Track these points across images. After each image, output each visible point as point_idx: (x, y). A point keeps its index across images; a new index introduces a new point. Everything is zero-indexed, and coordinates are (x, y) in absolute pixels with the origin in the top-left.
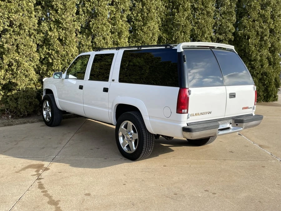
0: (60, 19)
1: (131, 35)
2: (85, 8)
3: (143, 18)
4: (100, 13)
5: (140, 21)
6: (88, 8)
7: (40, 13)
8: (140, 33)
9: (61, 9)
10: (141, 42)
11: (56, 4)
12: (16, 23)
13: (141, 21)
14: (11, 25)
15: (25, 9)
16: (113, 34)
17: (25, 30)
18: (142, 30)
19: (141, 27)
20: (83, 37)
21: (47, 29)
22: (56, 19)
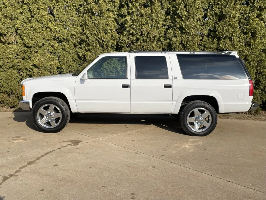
0: (183, 26)
4: (228, 15)
6: (216, 11)
7: (169, 22)
9: (185, 16)
11: (181, 12)
12: (145, 33)
14: (142, 35)
15: (154, 20)
16: (245, 34)
17: (150, 38)
20: (208, 40)
21: (173, 35)
22: (180, 26)
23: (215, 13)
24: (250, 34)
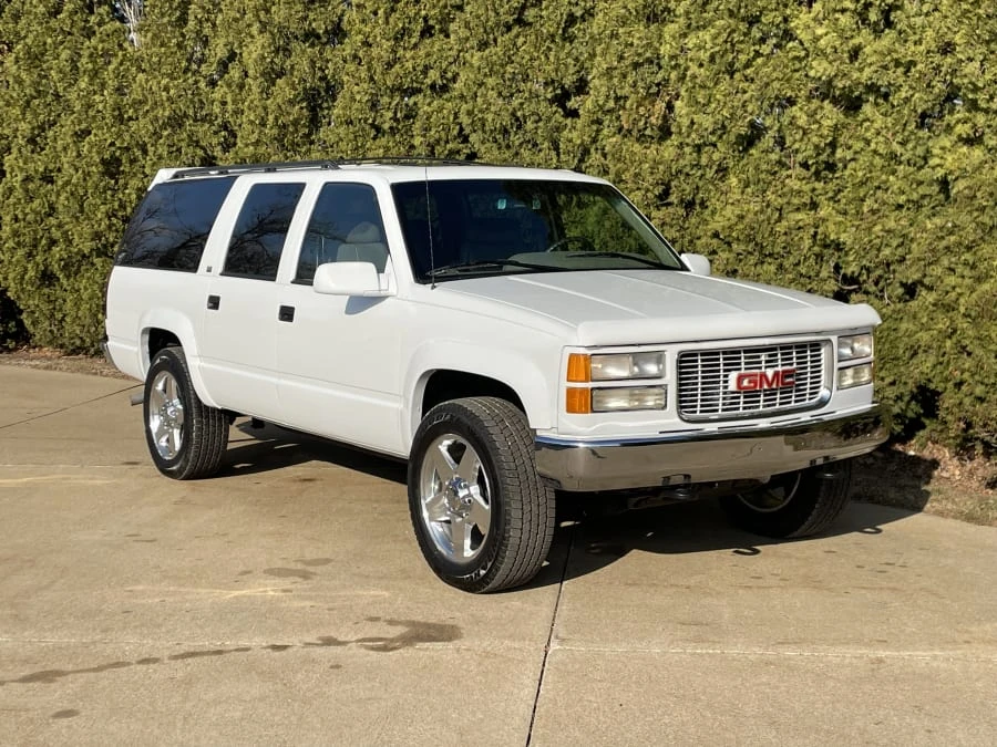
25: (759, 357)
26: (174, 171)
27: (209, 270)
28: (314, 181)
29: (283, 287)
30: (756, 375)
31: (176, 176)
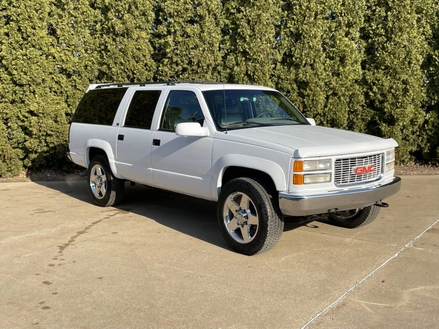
0: (247, 50)
1: (368, 59)
2: (288, 30)
3: (386, 31)
4: (306, 33)
5: (381, 35)
6: (291, 29)
7: (228, 44)
8: (380, 54)
9: (250, 36)
10: (383, 68)
11: (243, 31)
12: (194, 60)
13: (384, 35)
14: (190, 63)
16: (332, 60)
17: (203, 67)
18: (383, 48)
19: (383, 45)
20: (284, 68)
21: (234, 62)
22: (243, 50)
23: (290, 31)
24: (338, 59)
25: (362, 160)
26: (97, 85)
27: (118, 124)
28: (165, 90)
29: (154, 131)
30: (362, 168)
31: (97, 87)
